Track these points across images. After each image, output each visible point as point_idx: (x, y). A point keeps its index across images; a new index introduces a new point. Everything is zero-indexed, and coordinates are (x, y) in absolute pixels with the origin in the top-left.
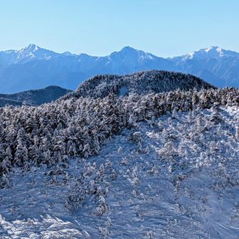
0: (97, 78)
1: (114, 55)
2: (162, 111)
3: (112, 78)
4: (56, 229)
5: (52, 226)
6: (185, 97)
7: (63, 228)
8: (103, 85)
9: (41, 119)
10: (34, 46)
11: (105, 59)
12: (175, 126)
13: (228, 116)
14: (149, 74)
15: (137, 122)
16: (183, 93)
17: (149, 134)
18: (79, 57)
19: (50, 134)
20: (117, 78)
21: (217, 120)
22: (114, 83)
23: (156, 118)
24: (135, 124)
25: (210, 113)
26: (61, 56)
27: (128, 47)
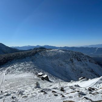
10: (29, 45)
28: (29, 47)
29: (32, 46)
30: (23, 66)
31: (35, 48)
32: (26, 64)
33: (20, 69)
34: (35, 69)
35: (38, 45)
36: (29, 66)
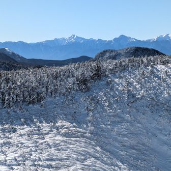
0: (104, 51)
1: (115, 39)
2: (124, 69)
3: (112, 51)
4: (67, 128)
5: (65, 126)
6: (136, 61)
7: (70, 127)
8: (108, 55)
9: (62, 73)
10: (74, 36)
11: (110, 42)
12: (130, 76)
13: (158, 71)
14: (131, 49)
15: (111, 74)
16: (135, 59)
17: (117, 80)
18: (97, 41)
19: (66, 81)
20: (115, 51)
21: (152, 72)
22: (113, 54)
23: (121, 72)
24: (110, 75)
25: (148, 69)
26: (88, 41)
27: (122, 35)
28: (77, 43)
29: (92, 41)
30: (29, 143)
31: (103, 53)
32: (42, 135)
33: (11, 156)
34: (88, 162)
35: (122, 37)
36: (56, 145)
